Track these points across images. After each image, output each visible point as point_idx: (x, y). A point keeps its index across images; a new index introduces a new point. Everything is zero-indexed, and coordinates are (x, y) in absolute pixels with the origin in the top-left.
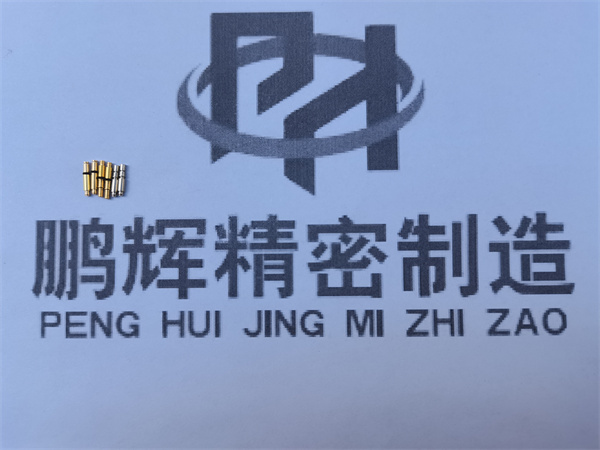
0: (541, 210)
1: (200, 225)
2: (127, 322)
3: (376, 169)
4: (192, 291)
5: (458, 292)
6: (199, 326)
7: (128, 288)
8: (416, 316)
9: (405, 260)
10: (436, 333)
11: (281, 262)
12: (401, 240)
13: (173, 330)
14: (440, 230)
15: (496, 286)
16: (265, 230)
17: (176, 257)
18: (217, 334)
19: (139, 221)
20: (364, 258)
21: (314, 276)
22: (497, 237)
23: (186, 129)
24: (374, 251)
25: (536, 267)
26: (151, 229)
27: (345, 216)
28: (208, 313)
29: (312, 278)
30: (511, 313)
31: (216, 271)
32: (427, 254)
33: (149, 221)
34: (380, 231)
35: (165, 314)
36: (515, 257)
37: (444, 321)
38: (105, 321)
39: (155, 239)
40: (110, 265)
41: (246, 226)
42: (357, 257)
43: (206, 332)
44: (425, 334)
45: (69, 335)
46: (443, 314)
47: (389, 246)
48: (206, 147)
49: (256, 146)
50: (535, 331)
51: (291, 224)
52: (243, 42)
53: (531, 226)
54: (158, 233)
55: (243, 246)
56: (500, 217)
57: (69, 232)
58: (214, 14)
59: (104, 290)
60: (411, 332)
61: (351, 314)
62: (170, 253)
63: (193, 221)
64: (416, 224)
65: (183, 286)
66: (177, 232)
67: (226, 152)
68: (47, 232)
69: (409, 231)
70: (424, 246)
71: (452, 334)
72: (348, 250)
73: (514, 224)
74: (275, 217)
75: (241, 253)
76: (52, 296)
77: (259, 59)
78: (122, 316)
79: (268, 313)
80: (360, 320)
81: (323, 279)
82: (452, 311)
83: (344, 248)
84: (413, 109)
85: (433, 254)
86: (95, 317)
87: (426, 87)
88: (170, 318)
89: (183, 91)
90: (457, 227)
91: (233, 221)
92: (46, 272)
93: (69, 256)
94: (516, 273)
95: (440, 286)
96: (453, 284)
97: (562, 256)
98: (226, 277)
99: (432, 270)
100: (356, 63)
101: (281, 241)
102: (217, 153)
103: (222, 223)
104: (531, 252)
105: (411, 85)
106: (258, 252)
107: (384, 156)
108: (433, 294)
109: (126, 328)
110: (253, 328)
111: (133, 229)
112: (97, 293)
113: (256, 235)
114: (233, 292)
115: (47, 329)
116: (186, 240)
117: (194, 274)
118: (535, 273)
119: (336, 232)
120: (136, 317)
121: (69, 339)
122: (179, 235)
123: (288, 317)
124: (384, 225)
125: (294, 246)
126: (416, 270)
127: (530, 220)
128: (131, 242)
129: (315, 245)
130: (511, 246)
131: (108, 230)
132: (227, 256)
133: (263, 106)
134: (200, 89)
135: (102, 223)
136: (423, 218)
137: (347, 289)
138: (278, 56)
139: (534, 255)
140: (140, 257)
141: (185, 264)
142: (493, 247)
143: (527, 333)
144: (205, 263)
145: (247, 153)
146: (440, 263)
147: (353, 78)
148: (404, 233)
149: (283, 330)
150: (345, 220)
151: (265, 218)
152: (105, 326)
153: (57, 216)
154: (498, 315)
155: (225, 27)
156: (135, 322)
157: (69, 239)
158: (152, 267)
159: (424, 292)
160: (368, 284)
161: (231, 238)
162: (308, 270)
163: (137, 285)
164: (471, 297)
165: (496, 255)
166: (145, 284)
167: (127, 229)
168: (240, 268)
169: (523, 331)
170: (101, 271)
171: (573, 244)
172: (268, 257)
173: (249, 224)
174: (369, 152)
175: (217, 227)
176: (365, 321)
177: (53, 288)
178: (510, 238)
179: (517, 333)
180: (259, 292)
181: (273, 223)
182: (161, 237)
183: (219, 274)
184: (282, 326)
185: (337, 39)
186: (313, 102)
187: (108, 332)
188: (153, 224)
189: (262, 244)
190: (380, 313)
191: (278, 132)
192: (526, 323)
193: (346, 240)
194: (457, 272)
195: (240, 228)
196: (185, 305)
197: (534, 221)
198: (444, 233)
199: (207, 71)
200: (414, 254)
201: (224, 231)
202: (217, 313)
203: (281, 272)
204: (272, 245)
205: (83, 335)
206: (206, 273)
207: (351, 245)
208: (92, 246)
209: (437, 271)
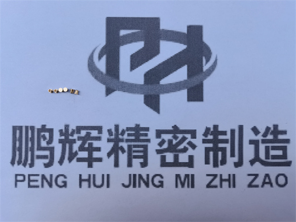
0: (276, 123)
1: (99, 129)
2: (60, 179)
3: (192, 101)
4: (95, 164)
5: (233, 165)
6: (99, 182)
7: (61, 162)
8: (211, 178)
9: (206, 148)
10: (221, 186)
11: (142, 149)
12: (204, 138)
13: (85, 184)
14: (224, 133)
15: (252, 162)
16: (133, 132)
17: (86, 146)
18: (108, 186)
19: (67, 127)
20: (185, 147)
21: (159, 156)
22: (254, 137)
23: (92, 78)
24: (190, 143)
25: (273, 153)
26: (73, 131)
27: (175, 125)
28: (103, 175)
29: (158, 157)
30: (259, 176)
31: (108, 153)
32: (217, 146)
33: (72, 127)
34: (193, 133)
35: (80, 175)
36: (262, 147)
37: (225, 180)
38: (49, 179)
39: (75, 136)
40: (52, 150)
41: (123, 130)
42: (181, 147)
43: (102, 185)
44: (216, 187)
45: (30, 186)
46: (225, 177)
47: (198, 141)
48: (103, 88)
49: (130, 88)
50: (272, 185)
51: (147, 129)
52: (123, 33)
53: (270, 131)
54: (77, 133)
55: (122, 140)
56: (255, 127)
57: (30, 132)
58: (108, 18)
59: (48, 163)
60: (209, 186)
61: (178, 176)
62: (83, 144)
63: (96, 127)
64: (212, 130)
65: (90, 161)
66: (87, 132)
67: (113, 91)
68: (18, 132)
69: (208, 133)
70: (216, 141)
71: (230, 187)
72: (176, 143)
73: (262, 130)
74: (139, 125)
75: (121, 144)
76: (21, 166)
77: (131, 42)
78: (58, 176)
79: (135, 175)
80: (183, 179)
81: (163, 158)
82: (229, 175)
83: (174, 142)
84: (211, 70)
85: (220, 145)
86: (43, 177)
87: (218, 58)
88: (83, 178)
89: (91, 58)
90: (233, 131)
91: (117, 127)
92: (17, 153)
93: (30, 145)
94: (262, 155)
95: (224, 162)
96: (231, 160)
97: (286, 147)
98: (113, 157)
99: (220, 153)
100: (182, 45)
101: (142, 138)
102: (109, 91)
103: (111, 128)
104: (270, 145)
105: (210, 57)
106: (130, 143)
107: (196, 94)
108: (220, 166)
109: (60, 183)
110: (127, 183)
111: (64, 131)
112: (45, 164)
113: (129, 135)
114: (116, 165)
115: (19, 183)
116: (92, 137)
117: (96, 155)
118: (272, 156)
119: (171, 133)
120: (65, 177)
121: (30, 189)
122: (88, 134)
123: (145, 177)
124: (196, 130)
125: (148, 141)
126: (211, 153)
127: (270, 128)
128: (63, 138)
129: (159, 140)
130: (260, 142)
131: (51, 131)
132: (114, 145)
133: (133, 67)
134: (100, 57)
135: (47, 127)
136: (216, 127)
137: (176, 163)
138: (141, 41)
139: (272, 146)
140: (67, 145)
141: (91, 149)
142: (251, 142)
143: (267, 186)
144: (102, 149)
145: (124, 92)
146: (224, 150)
147: (180, 53)
148: (205, 134)
149: (142, 184)
150: (175, 127)
151: (133, 126)
152: (49, 182)
153: (23, 124)
154: (253, 177)
155: (114, 25)
156: (65, 180)
157: (30, 136)
158: (74, 151)
159: (216, 165)
160: (187, 160)
161: (116, 137)
162: (156, 153)
163: (66, 160)
164: (239, 168)
165: (252, 146)
166: (70, 160)
167: (61, 131)
168: (120, 152)
169: (266, 185)
170: (47, 153)
171: (291, 141)
172: (135, 146)
173: (125, 129)
174: (188, 92)
175: (108, 130)
176: (185, 180)
177: (21, 161)
178: (260, 137)
179: (262, 186)
180: (130, 165)
181: (137, 128)
182: (79, 135)
183: (109, 155)
184: (142, 182)
185: (172, 32)
186: (160, 65)
187: (50, 185)
188: (75, 128)
189: (132, 139)
190: (193, 176)
191: (141, 81)
192: (267, 181)
193: (176, 138)
194: (233, 155)
195: (120, 131)
196: (91, 171)
197: (272, 129)
198: (226, 135)
199: (103, 48)
200: (211, 145)
201: (112, 132)
202: (108, 175)
203: (141, 154)
204: (137, 140)
205: (37, 187)
206: (102, 154)
207: (178, 140)
208: (42, 139)
209: (222, 154)
